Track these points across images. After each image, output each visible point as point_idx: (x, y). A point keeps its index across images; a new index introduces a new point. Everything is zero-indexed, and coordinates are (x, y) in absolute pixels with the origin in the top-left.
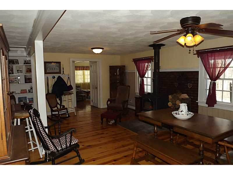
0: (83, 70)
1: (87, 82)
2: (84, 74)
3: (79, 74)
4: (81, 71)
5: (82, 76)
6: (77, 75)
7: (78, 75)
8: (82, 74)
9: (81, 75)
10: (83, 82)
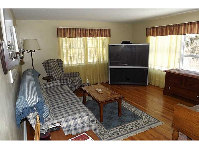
0: (83, 37)
1: (92, 61)
2: (85, 46)
3: (74, 45)
4: (79, 38)
5: (82, 50)
6: (70, 48)
7: (73, 47)
8: (82, 46)
9: (79, 47)
10: (83, 62)
